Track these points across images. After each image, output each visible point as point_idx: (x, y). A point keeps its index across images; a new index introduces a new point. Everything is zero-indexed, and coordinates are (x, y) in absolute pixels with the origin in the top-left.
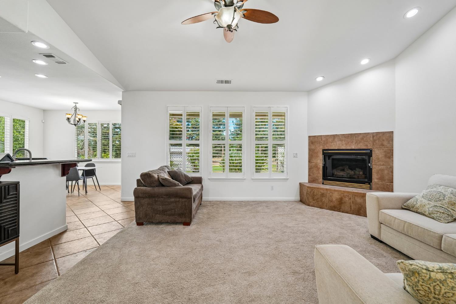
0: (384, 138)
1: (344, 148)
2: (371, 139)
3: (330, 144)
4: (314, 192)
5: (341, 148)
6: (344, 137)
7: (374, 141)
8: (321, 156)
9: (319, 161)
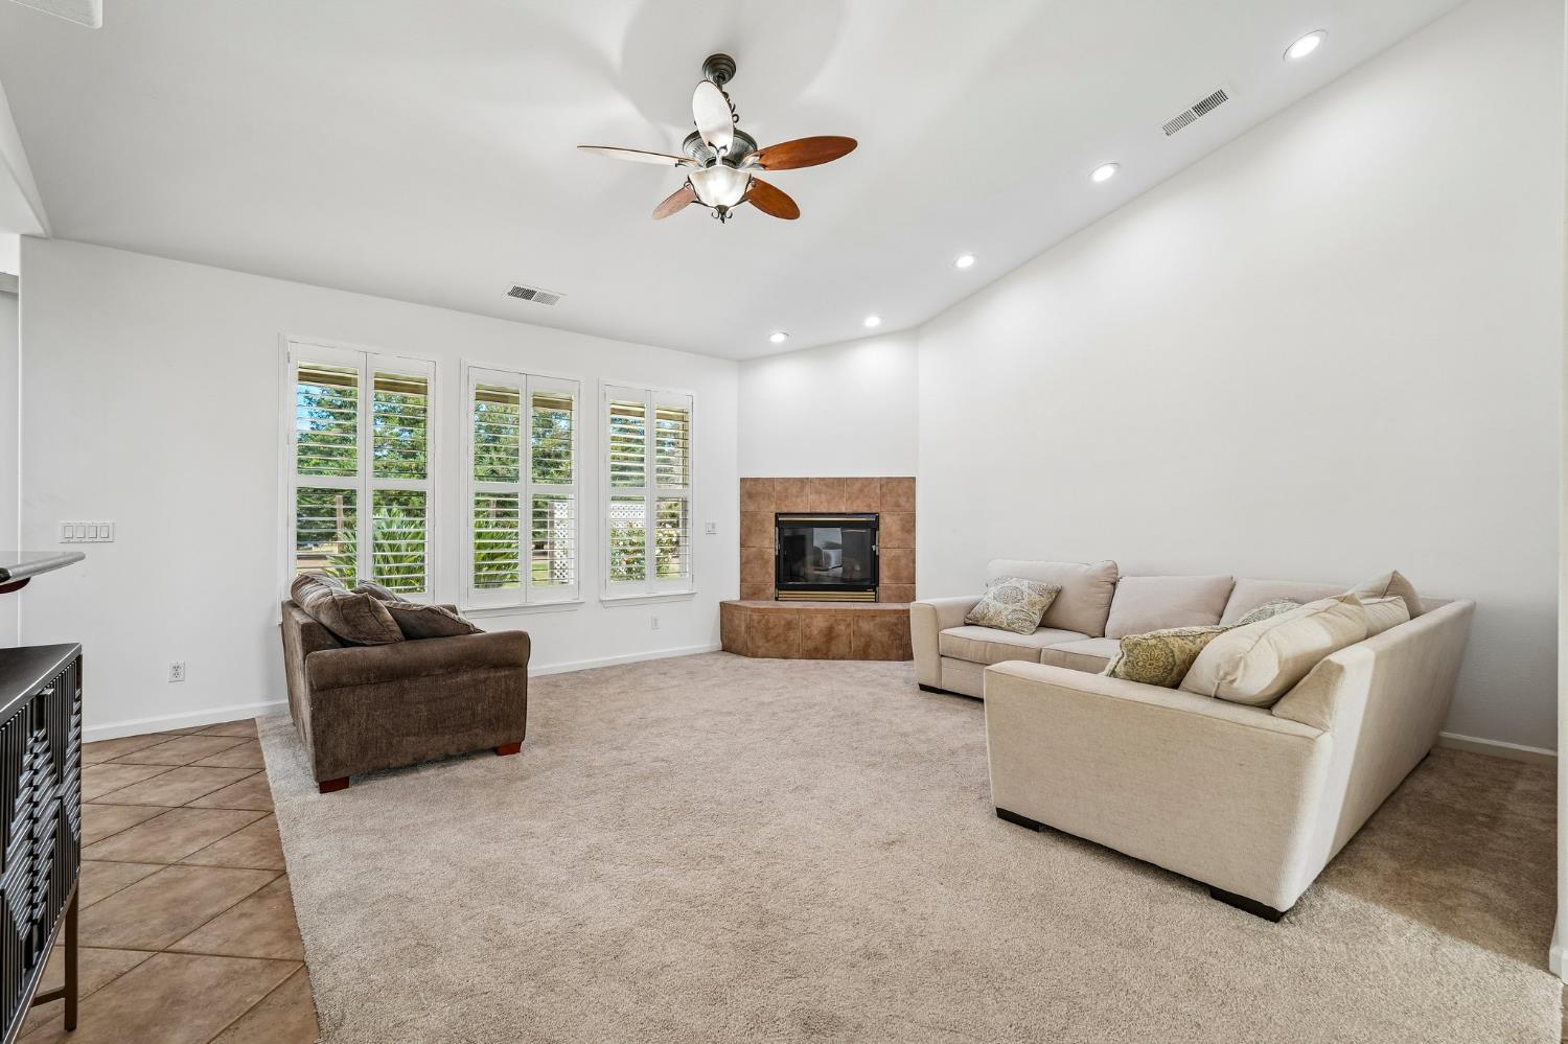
0: (900, 491)
1: (824, 511)
2: (878, 491)
3: (794, 499)
4: (768, 621)
5: (818, 511)
6: (826, 485)
7: (883, 495)
8: (772, 530)
9: (766, 543)
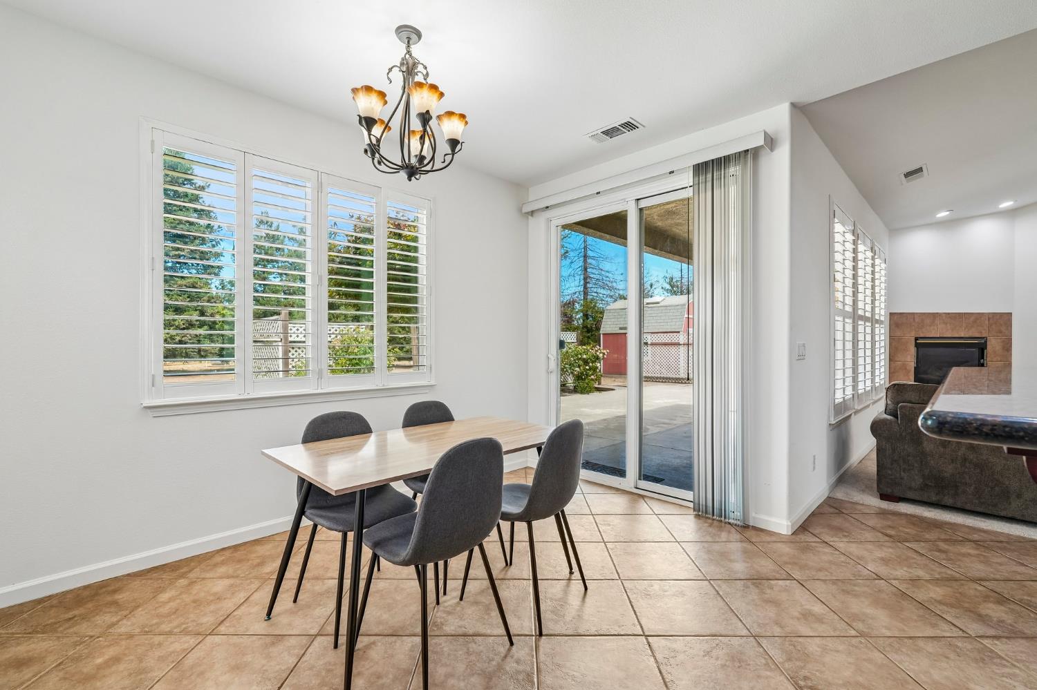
0: (1002, 322)
1: (949, 336)
2: (987, 322)
3: (928, 328)
5: (945, 336)
6: (950, 318)
7: (990, 325)
8: (913, 350)
9: (909, 358)
